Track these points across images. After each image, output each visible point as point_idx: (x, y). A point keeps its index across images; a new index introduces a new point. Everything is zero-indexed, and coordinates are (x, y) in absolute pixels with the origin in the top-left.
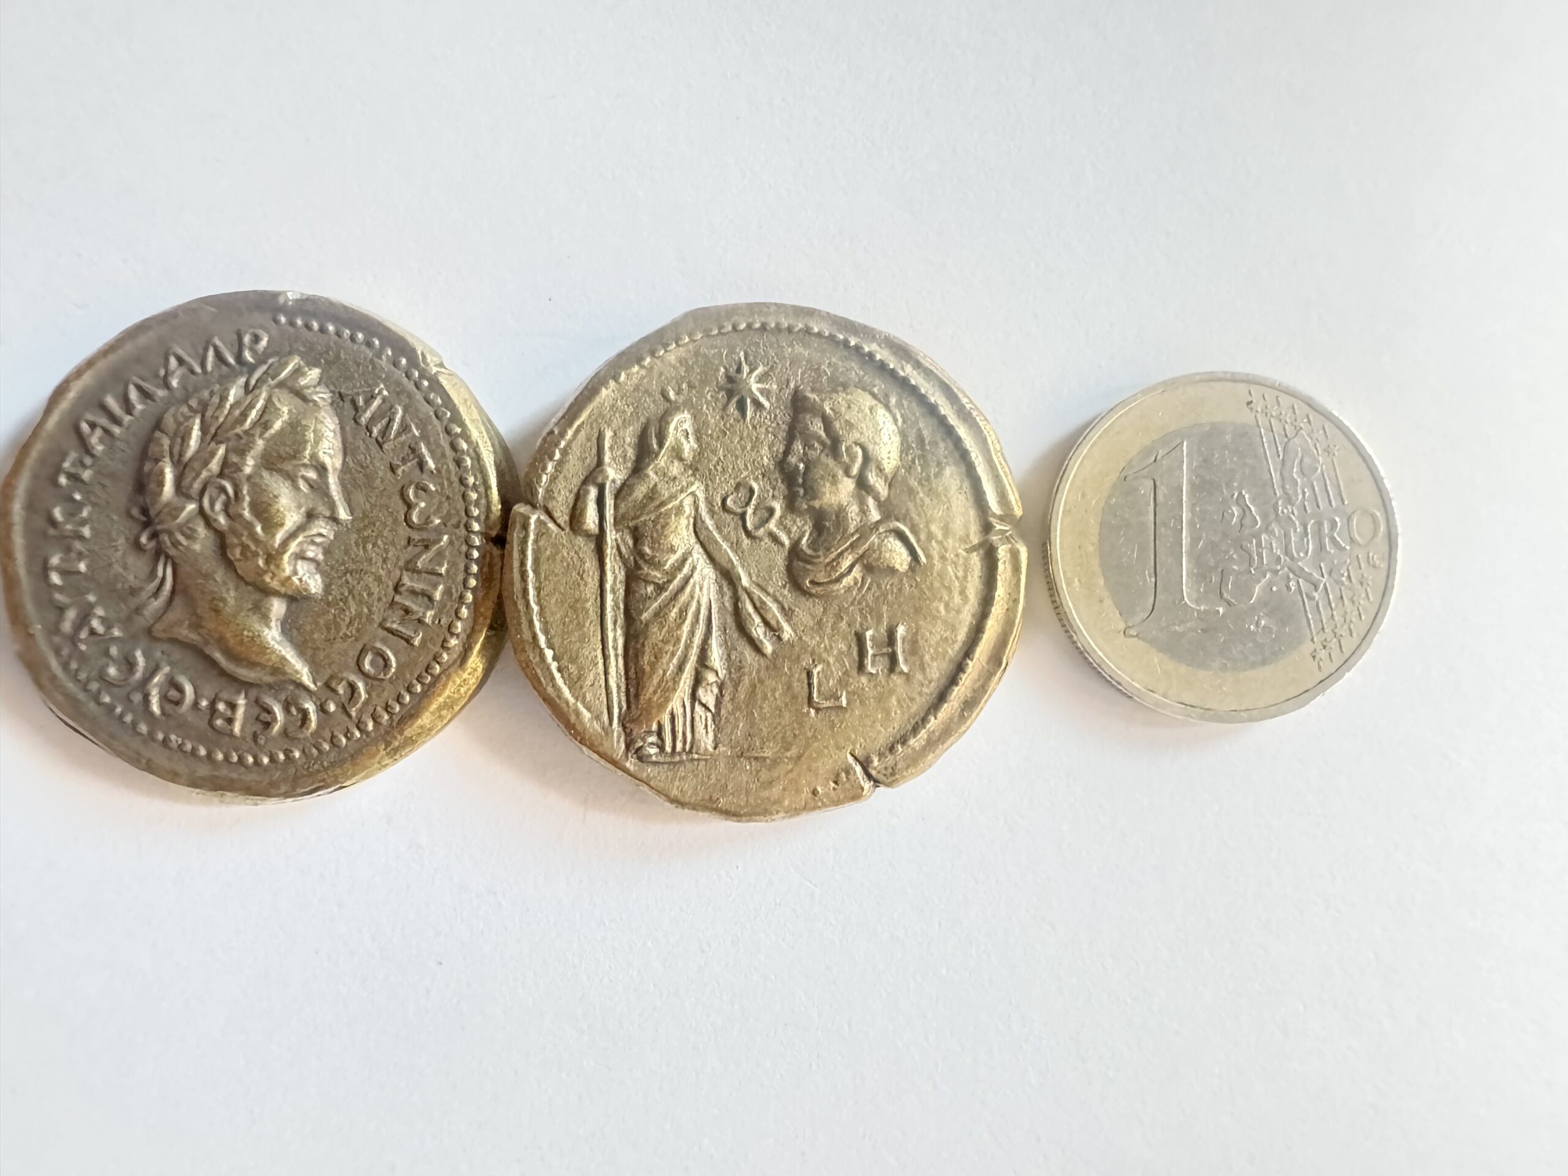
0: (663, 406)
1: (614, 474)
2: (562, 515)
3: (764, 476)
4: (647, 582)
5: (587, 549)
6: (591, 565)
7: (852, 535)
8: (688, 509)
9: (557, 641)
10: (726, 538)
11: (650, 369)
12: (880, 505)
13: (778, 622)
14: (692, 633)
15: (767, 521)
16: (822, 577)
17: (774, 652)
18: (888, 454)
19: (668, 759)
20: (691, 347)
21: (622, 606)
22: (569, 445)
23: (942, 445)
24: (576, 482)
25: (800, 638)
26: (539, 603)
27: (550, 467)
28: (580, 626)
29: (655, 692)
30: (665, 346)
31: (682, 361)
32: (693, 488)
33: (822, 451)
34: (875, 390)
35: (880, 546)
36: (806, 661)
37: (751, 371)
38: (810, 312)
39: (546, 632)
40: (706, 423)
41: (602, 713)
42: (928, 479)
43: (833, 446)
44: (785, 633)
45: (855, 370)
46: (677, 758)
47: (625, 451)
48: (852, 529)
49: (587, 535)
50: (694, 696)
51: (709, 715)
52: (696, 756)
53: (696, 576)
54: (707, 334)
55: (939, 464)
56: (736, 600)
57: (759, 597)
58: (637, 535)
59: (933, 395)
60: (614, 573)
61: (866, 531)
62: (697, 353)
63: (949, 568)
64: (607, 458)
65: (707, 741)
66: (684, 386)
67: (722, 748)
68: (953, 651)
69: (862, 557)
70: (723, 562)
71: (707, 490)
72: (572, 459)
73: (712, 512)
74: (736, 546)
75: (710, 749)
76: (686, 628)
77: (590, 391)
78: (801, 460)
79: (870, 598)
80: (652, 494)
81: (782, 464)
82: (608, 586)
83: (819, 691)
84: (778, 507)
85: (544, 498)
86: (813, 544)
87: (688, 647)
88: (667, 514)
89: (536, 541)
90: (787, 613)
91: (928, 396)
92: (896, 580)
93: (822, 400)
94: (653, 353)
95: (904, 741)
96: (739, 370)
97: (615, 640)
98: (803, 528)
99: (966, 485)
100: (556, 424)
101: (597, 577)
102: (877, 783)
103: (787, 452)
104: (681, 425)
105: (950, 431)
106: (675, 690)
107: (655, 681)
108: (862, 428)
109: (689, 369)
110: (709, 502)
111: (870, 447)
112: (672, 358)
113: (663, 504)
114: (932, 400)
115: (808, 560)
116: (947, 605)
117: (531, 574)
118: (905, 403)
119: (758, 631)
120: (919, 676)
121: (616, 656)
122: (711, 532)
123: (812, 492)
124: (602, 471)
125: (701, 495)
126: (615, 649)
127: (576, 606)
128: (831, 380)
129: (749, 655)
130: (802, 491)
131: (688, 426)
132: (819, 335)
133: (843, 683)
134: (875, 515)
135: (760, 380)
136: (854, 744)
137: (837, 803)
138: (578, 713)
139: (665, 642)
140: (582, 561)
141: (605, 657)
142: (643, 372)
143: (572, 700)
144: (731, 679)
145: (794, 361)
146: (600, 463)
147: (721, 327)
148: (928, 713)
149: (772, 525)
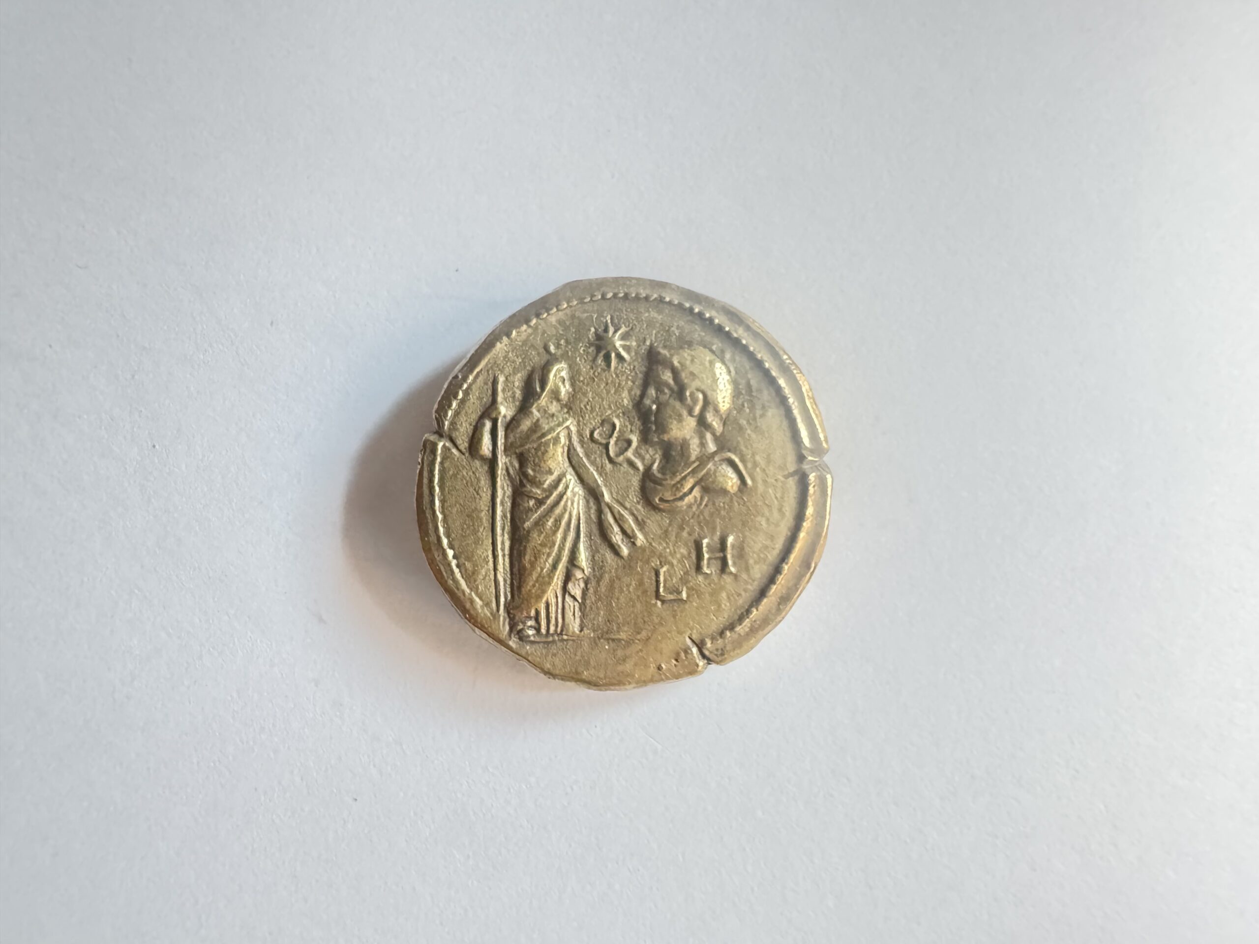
0: (545, 357)
1: (505, 411)
2: (463, 442)
3: (624, 413)
4: (530, 497)
5: (482, 470)
6: (485, 482)
7: (694, 462)
8: (563, 440)
9: (456, 544)
10: (593, 463)
11: (536, 328)
12: (716, 439)
13: (633, 531)
14: (564, 539)
15: (626, 449)
16: (668, 496)
17: (629, 554)
18: (724, 397)
19: (544, 640)
20: (568, 311)
21: (509, 515)
22: (469, 387)
23: (765, 392)
24: (474, 417)
25: (651, 544)
26: (443, 513)
27: (454, 404)
28: (475, 532)
29: (534, 586)
30: (548, 310)
31: (560, 322)
32: (568, 423)
33: (670, 396)
34: (714, 348)
35: (715, 471)
36: (655, 562)
37: (615, 332)
38: (663, 285)
39: (448, 536)
40: (579, 372)
41: (491, 601)
42: (755, 419)
43: (680, 392)
44: (638, 539)
45: (698, 332)
46: (551, 639)
47: (514, 393)
48: (693, 458)
49: (483, 459)
50: (565, 590)
51: (576, 603)
52: (565, 637)
53: (569, 493)
54: (581, 301)
55: (763, 407)
56: (600, 512)
57: (619, 512)
58: (522, 459)
59: (759, 352)
60: (504, 490)
61: (704, 459)
62: (573, 317)
63: (770, 491)
64: (500, 398)
65: (574, 625)
66: (562, 342)
67: (586, 631)
68: (773, 555)
69: (701, 480)
70: (590, 482)
71: (579, 425)
72: (472, 398)
73: (582, 442)
74: (601, 470)
75: (577, 631)
76: (559, 535)
77: (487, 345)
78: (654, 402)
79: (706, 514)
80: (536, 426)
81: (638, 404)
82: (498, 500)
83: (665, 586)
84: (635, 439)
85: (449, 429)
86: (662, 469)
87: (561, 549)
88: (547, 444)
89: (442, 463)
90: (641, 524)
91: (755, 352)
92: (727, 499)
93: (672, 355)
94: (538, 316)
95: (731, 627)
96: (606, 330)
97: (503, 543)
98: (654, 457)
99: (785, 423)
100: (460, 371)
101: (489, 493)
102: (709, 661)
103: (643, 395)
104: (559, 373)
105: (772, 381)
106: (549, 584)
107: (535, 576)
108: (702, 377)
109: (566, 328)
110: (580, 434)
111: (709, 393)
112: (553, 319)
113: (544, 435)
114: (759, 356)
115: (657, 482)
116: (768, 520)
117: (437, 489)
118: (737, 358)
119: (617, 537)
120: (744, 576)
121: (504, 555)
122: (582, 458)
123: (662, 428)
124: (497, 409)
125: (573, 429)
126: (503, 550)
127: (472, 516)
128: (680, 338)
129: (609, 556)
130: (654, 428)
131: (564, 374)
132: (670, 303)
133: (684, 581)
134: (712, 447)
135: (624, 337)
136: (692, 629)
137: (677, 677)
138: (472, 601)
139: (543, 545)
140: (479, 480)
141: (495, 557)
142: (530, 331)
143: (467, 591)
144: (594, 576)
145: (650, 324)
146: (494, 401)
147: (592, 296)
148: (751, 606)
149: (630, 454)
